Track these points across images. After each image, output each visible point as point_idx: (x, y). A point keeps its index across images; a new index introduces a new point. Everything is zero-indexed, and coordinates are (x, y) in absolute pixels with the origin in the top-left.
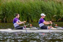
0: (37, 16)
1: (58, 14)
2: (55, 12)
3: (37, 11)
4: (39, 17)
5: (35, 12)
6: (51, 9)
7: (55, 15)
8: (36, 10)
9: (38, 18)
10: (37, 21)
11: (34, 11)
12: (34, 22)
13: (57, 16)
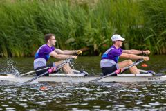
0: (23, 42)
1: (79, 36)
2: (70, 30)
3: (24, 29)
4: (28, 44)
5: (19, 31)
6: (61, 23)
7: (72, 40)
8: (22, 27)
9: (27, 46)
10: (22, 55)
11: (16, 27)
12: (16, 56)
13: (75, 42)
